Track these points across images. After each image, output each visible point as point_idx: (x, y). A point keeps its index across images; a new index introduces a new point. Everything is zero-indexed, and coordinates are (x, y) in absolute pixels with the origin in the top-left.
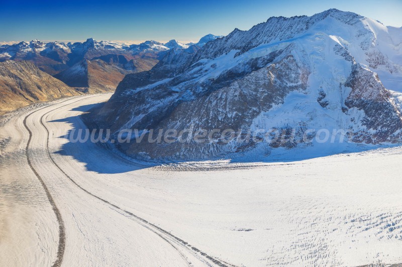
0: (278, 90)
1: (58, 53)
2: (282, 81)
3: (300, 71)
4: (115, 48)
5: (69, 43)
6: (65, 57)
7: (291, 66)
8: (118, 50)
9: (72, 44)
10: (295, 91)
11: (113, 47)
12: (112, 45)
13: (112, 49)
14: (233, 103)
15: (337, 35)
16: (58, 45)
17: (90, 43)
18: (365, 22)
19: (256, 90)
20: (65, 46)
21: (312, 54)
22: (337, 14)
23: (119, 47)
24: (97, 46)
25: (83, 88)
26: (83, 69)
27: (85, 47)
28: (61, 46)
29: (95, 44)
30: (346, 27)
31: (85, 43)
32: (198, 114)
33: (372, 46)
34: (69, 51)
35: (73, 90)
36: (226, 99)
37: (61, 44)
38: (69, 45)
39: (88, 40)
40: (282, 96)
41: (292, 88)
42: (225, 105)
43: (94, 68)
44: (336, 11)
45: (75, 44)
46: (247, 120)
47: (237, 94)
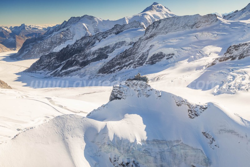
0: (63, 40)
1: (4, 33)
2: (65, 37)
3: (71, 34)
4: (38, 29)
5: (11, 27)
6: (8, 35)
7: (69, 33)
8: (40, 30)
9: (13, 27)
10: (70, 40)
11: (37, 29)
12: (36, 27)
13: (37, 30)
14: (49, 44)
15: (85, 23)
16: (3, 28)
17: (23, 26)
18: (95, 19)
19: (56, 40)
20: (8, 28)
21: (77, 29)
22: (87, 17)
23: (41, 29)
24: (27, 28)
25: (14, 48)
26: (14, 39)
27: (20, 29)
28: (6, 29)
29: (26, 27)
30: (89, 21)
31: (20, 27)
32: (39, 47)
33: (96, 26)
34: (11, 32)
35: (9, 49)
36: (47, 43)
37: (5, 27)
38: (11, 28)
39: (22, 25)
40: (65, 42)
41: (69, 39)
42: (46, 44)
43: (20, 39)
44: (87, 15)
45: (14, 27)
46: (52, 48)
47: (50, 41)
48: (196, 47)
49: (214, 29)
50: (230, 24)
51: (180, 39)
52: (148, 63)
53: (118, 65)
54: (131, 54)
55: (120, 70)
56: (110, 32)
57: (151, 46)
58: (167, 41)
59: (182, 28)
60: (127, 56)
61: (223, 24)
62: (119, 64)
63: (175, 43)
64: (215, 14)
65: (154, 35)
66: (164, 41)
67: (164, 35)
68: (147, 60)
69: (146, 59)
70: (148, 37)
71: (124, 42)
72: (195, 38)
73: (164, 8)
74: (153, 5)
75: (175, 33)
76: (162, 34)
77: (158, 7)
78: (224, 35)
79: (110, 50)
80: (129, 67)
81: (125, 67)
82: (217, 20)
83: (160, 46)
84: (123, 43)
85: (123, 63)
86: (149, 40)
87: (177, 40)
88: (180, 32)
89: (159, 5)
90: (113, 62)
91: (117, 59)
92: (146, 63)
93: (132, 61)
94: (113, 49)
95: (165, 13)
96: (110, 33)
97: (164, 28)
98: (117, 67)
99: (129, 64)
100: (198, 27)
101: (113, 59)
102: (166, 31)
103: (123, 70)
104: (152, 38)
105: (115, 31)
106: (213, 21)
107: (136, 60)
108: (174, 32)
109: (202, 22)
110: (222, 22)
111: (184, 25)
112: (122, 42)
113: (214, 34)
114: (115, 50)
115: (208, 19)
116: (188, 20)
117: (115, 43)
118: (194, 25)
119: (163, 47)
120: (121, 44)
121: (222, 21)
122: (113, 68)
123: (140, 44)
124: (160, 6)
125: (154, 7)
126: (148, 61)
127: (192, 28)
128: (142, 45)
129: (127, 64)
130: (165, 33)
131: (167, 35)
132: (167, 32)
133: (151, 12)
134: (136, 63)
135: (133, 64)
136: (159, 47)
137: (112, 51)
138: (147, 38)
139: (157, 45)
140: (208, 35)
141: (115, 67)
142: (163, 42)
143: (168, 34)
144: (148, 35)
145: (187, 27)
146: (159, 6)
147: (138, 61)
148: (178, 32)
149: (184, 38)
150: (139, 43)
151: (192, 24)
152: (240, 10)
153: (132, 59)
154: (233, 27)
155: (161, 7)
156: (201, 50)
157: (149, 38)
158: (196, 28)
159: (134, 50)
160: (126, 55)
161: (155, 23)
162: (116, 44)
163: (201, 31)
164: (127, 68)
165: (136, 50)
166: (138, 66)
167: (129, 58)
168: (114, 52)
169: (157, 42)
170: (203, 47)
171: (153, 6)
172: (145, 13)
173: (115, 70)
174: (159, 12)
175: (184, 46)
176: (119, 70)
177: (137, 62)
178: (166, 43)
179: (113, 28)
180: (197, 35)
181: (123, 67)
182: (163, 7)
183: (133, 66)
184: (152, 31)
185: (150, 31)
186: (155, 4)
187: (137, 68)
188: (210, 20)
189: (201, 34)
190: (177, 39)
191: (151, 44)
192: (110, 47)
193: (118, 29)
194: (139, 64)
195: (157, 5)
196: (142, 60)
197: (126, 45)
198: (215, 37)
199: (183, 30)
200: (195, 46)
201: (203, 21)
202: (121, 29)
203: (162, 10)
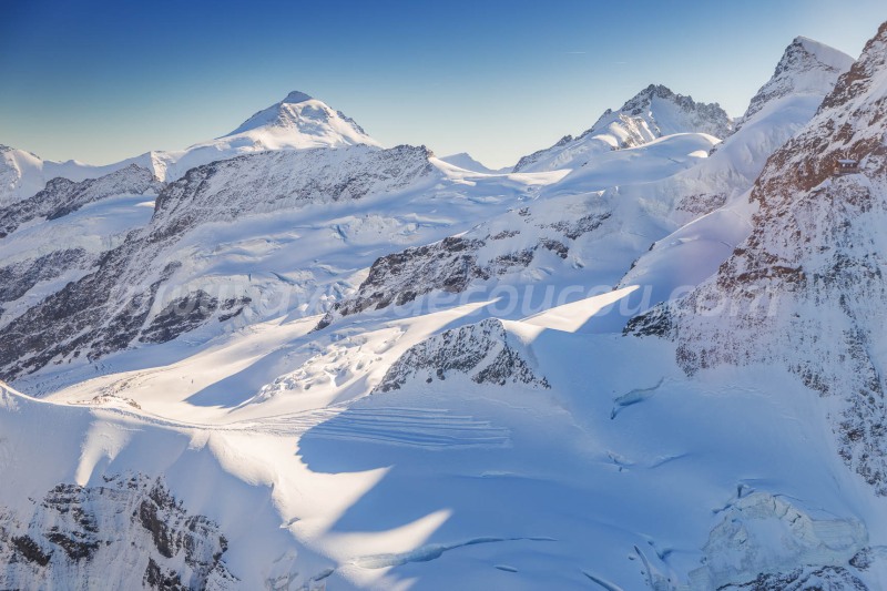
48: (332, 271)
49: (411, 204)
50: (474, 184)
51: (282, 241)
52: (148, 335)
53: (32, 347)
54: (86, 302)
55: (38, 368)
56: (27, 210)
57: (167, 268)
58: (228, 249)
59: (295, 195)
60: (70, 311)
61: (450, 185)
62: (35, 343)
63: (261, 255)
64: (423, 147)
65: (185, 223)
66: (218, 249)
67: (225, 224)
68: (147, 325)
69: (141, 319)
70: (162, 231)
71: (78, 251)
72: (338, 236)
73: (337, 117)
74: (285, 105)
75: (268, 215)
76: (215, 221)
77: (306, 111)
78: (443, 225)
79: (11, 285)
80: (72, 353)
81: (60, 356)
82: (429, 167)
83: (202, 265)
84: (69, 257)
85: (52, 339)
86: (162, 243)
87: (271, 245)
88: (289, 211)
89: (314, 103)
90: (12, 337)
91: (30, 323)
92: (140, 335)
93: (88, 329)
94: (28, 281)
95: (340, 138)
96: (28, 214)
97: (225, 197)
98: (28, 356)
99: (75, 344)
100: (359, 196)
101: (12, 324)
102: (233, 207)
103: (50, 366)
104: (177, 236)
105: (47, 207)
106: (415, 173)
107: (103, 327)
108: (266, 212)
109: (376, 176)
110: (445, 175)
111: (305, 183)
112: (67, 252)
113: (405, 222)
114: (33, 284)
115: (397, 163)
116: (322, 164)
117: (38, 256)
118: (345, 186)
119: (210, 272)
120: (65, 262)
121: (449, 173)
122: (9, 362)
123: (126, 259)
124: (319, 107)
125: (287, 112)
126: (151, 329)
127: (336, 199)
128: (134, 264)
129: (65, 342)
130: (230, 216)
131: (234, 223)
132: (235, 213)
133: (274, 134)
134: (102, 338)
135: (90, 344)
136: (194, 273)
137: (23, 292)
138: (158, 237)
139: (191, 262)
140: (384, 225)
141: (21, 359)
142: (215, 253)
143: (241, 219)
144: (163, 223)
145: (318, 193)
146: (314, 107)
147: (112, 329)
148: (278, 213)
149: (297, 236)
150: (124, 255)
151: (338, 182)
152: (579, 135)
153: (90, 322)
154: (480, 199)
155: (323, 114)
156: (344, 281)
157: (166, 235)
158: (353, 197)
159: (103, 285)
160: (67, 305)
161: (195, 174)
162: (41, 262)
163: (364, 211)
164: (66, 360)
165: (109, 286)
166: (108, 348)
167: (77, 317)
168: (28, 293)
169: (192, 251)
170: (354, 272)
171: (285, 109)
172: (243, 139)
173: (18, 370)
174: (310, 133)
175: (290, 269)
176: (32, 367)
177: (105, 334)
178: (224, 255)
179: (40, 194)
180: (347, 225)
181: (49, 358)
182: (333, 113)
183: (88, 350)
184: (179, 207)
185: (171, 205)
186: (295, 97)
187: (104, 357)
188: (402, 167)
189: (359, 221)
190: (268, 241)
191: (167, 261)
192: (16, 272)
193: (63, 197)
194: (114, 343)
195: (302, 105)
196: (124, 323)
197: (86, 264)
198: (408, 233)
199: (301, 206)
200: (329, 267)
201: (380, 172)
202: (73, 197)
203: (325, 126)
